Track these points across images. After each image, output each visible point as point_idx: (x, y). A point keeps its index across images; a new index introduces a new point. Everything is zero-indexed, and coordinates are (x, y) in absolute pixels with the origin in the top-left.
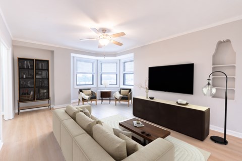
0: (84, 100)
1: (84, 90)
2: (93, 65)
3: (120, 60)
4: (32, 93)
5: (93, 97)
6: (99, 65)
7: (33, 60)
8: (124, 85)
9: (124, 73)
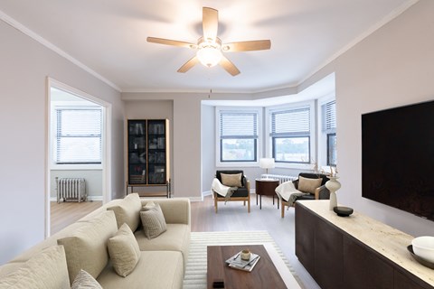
0: (218, 196)
1: (226, 172)
2: (255, 119)
3: (316, 101)
4: (144, 173)
5: (240, 192)
6: (269, 118)
7: (145, 121)
8: (328, 164)
9: (330, 132)
